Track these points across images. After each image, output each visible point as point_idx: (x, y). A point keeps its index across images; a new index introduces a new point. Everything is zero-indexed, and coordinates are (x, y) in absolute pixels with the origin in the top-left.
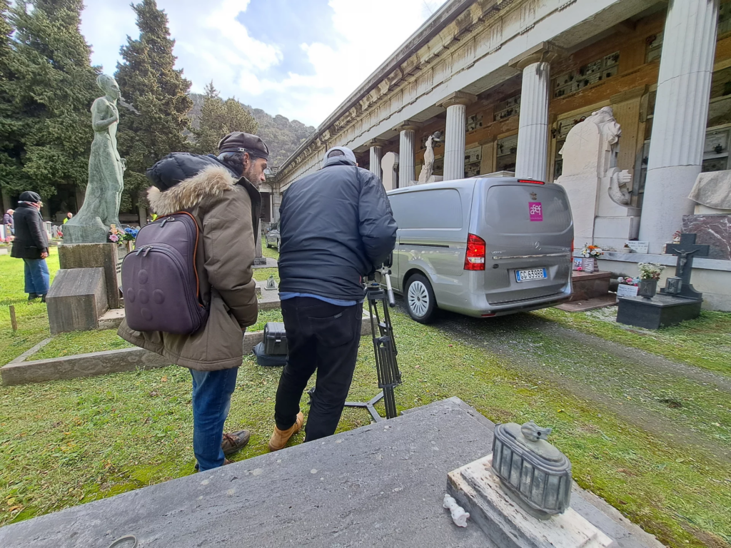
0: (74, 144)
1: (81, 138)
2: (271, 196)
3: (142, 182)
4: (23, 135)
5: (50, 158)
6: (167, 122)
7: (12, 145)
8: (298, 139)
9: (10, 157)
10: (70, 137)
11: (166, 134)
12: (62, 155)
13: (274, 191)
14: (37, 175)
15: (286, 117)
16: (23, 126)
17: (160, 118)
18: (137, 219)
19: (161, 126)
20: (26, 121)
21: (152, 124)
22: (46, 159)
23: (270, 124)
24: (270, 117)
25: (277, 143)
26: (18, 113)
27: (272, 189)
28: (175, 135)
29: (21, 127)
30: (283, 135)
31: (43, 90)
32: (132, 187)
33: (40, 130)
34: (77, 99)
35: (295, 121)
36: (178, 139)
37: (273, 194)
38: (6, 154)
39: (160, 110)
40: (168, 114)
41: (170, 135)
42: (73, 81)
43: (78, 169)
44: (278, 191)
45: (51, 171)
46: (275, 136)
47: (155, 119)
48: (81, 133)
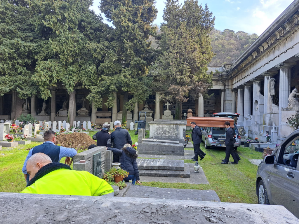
0: (66, 57)
1: (71, 51)
2: (223, 93)
3: (111, 84)
4: (36, 54)
5: (50, 68)
6: (134, 30)
7: (30, 61)
8: (242, 45)
9: (27, 70)
10: (64, 51)
11: (132, 40)
12: (58, 66)
13: (227, 87)
14: (38, 82)
15: (232, 30)
16: (37, 46)
17: (128, 27)
18: (110, 115)
19: (128, 34)
20: (39, 43)
21: (122, 33)
22: (47, 69)
23: (219, 37)
24: (220, 31)
25: (225, 51)
26: (37, 38)
27: (225, 86)
28: (139, 41)
29: (35, 48)
30: (230, 44)
31: (51, 17)
32: (103, 89)
33: (47, 48)
34: (72, 21)
35: (239, 32)
36: (141, 44)
37: (224, 90)
38: (25, 68)
39: (129, 20)
40: (134, 22)
41: (135, 41)
42: (70, 7)
43: (67, 76)
44: (230, 87)
45: (49, 78)
46: (223, 46)
47: (124, 28)
48: (71, 48)
